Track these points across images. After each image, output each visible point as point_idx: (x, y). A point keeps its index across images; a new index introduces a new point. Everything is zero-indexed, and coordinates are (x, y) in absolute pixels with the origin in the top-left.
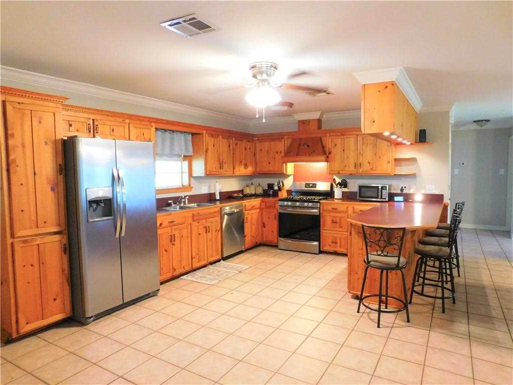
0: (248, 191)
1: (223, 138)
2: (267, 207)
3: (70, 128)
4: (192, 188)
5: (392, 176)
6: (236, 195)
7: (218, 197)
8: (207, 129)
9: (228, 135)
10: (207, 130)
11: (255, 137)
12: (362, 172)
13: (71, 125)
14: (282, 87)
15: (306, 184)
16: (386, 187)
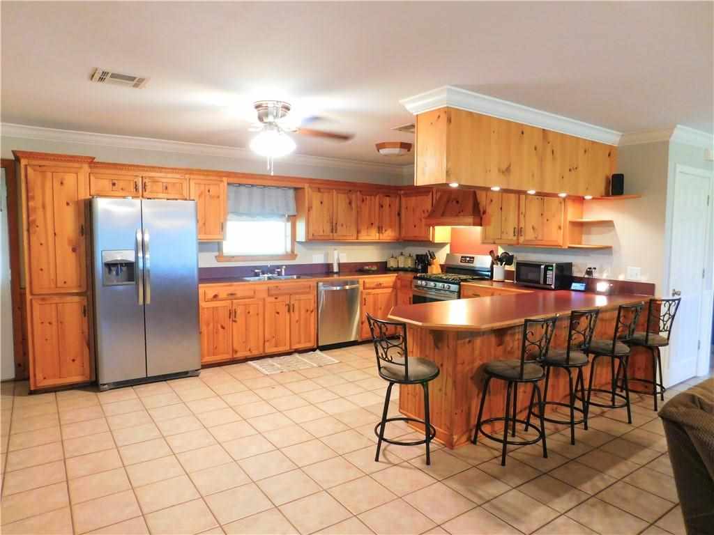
0: (392, 264)
1: (338, 193)
2: (404, 286)
3: (114, 187)
4: (296, 255)
5: (565, 250)
6: (367, 268)
7: (336, 269)
8: (311, 181)
9: (348, 188)
10: (309, 183)
11: (401, 190)
12: (524, 242)
13: (114, 184)
14: (297, 132)
15: (462, 257)
16: (552, 266)
